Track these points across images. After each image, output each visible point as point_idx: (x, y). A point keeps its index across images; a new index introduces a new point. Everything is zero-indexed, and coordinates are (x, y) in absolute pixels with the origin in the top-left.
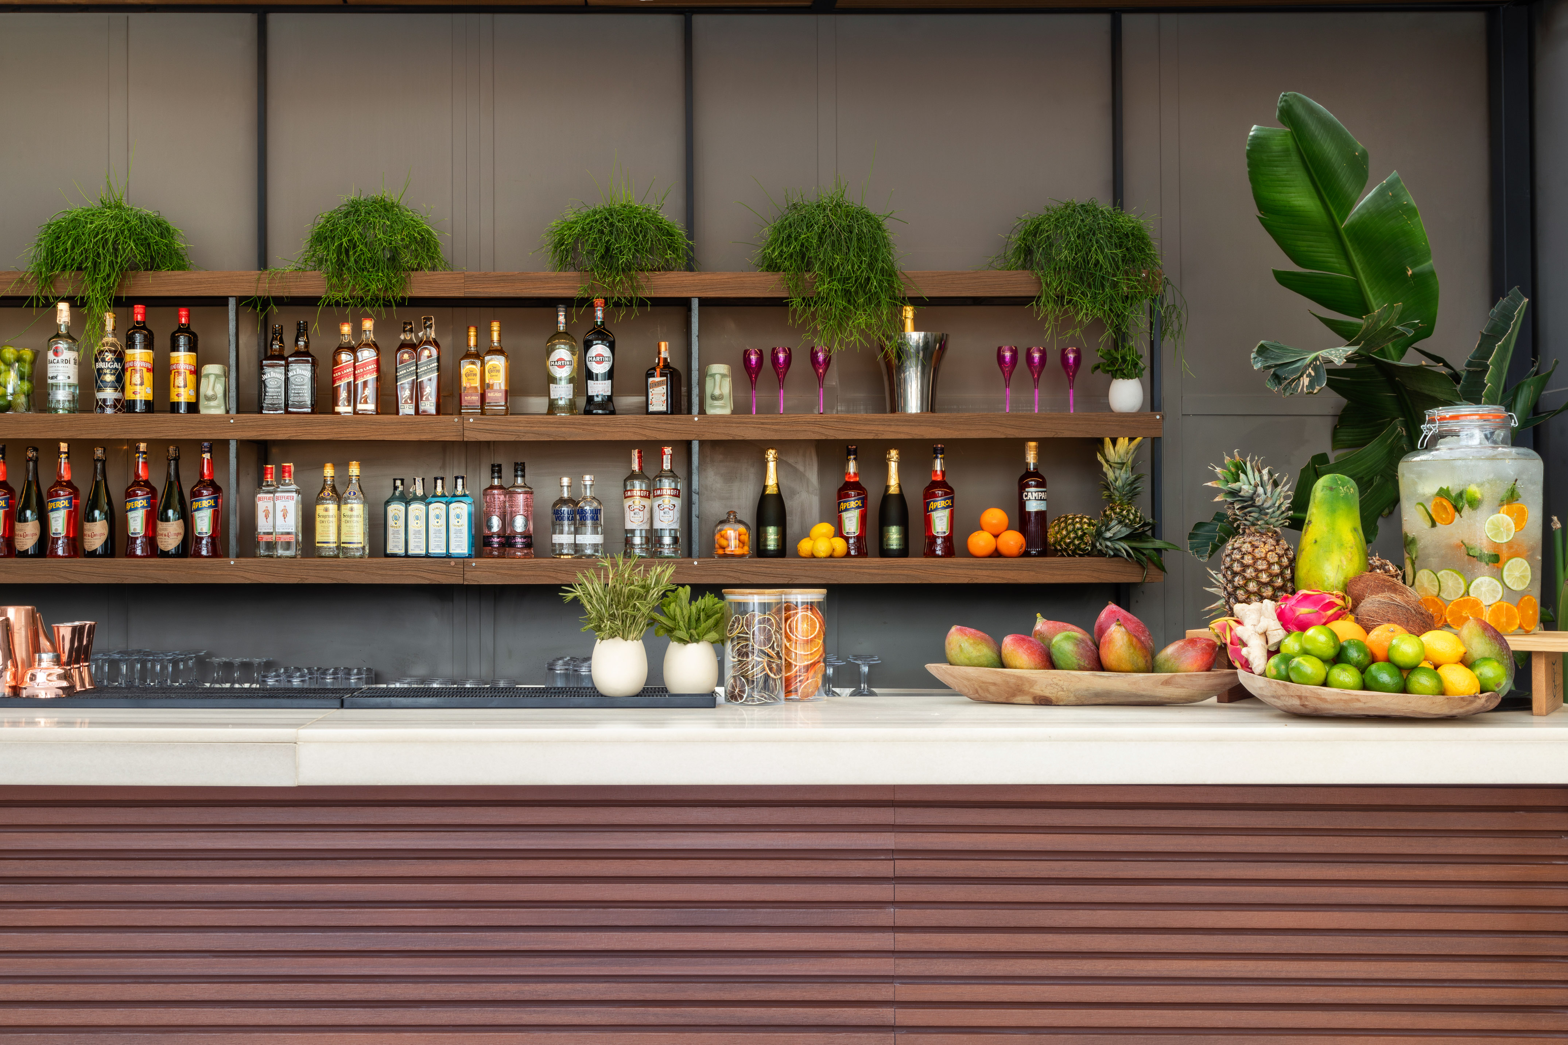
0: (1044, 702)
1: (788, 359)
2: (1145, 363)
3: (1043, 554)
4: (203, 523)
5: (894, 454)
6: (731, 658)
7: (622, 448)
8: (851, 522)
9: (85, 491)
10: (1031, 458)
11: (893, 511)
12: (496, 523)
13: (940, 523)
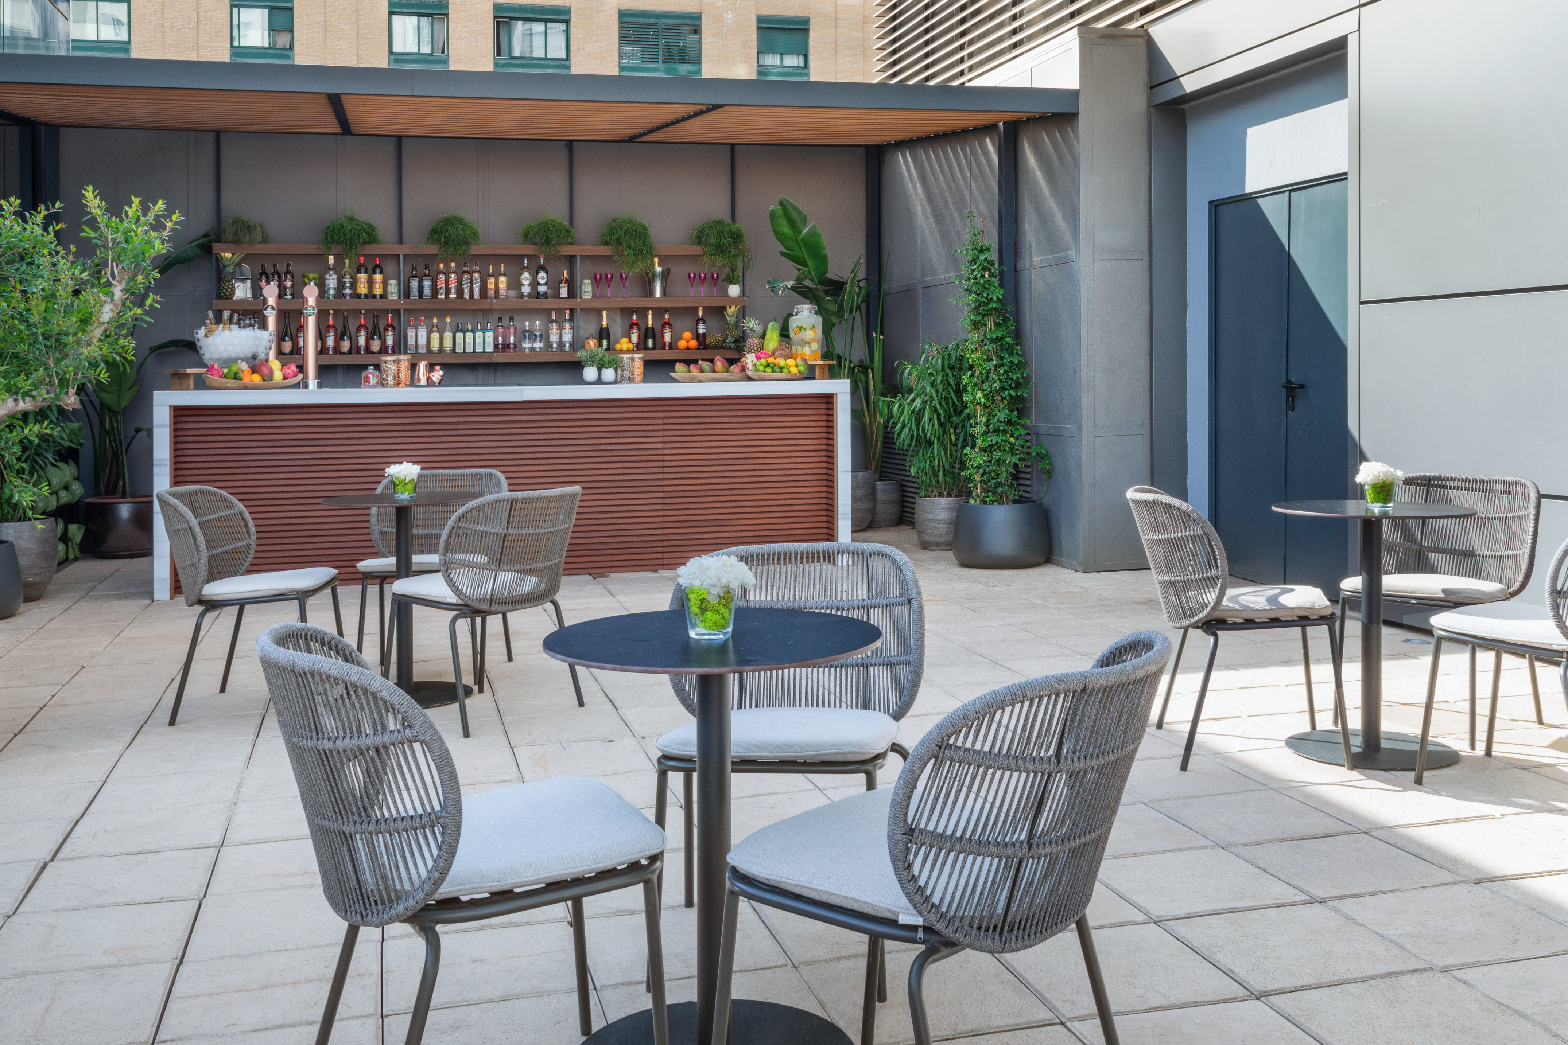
0: (700, 381)
1: (612, 277)
2: (741, 279)
3: (704, 348)
4: (390, 341)
5: (650, 312)
6: (619, 372)
7: (548, 311)
8: (635, 338)
9: (340, 328)
10: (700, 313)
11: (650, 333)
12: (500, 340)
13: (668, 338)
